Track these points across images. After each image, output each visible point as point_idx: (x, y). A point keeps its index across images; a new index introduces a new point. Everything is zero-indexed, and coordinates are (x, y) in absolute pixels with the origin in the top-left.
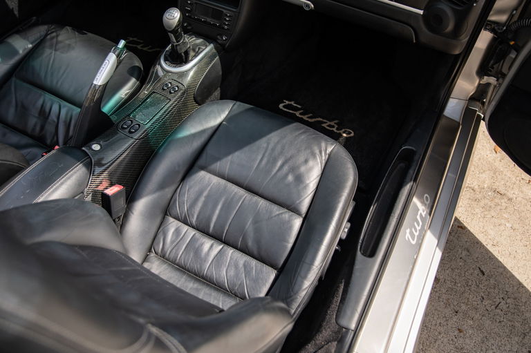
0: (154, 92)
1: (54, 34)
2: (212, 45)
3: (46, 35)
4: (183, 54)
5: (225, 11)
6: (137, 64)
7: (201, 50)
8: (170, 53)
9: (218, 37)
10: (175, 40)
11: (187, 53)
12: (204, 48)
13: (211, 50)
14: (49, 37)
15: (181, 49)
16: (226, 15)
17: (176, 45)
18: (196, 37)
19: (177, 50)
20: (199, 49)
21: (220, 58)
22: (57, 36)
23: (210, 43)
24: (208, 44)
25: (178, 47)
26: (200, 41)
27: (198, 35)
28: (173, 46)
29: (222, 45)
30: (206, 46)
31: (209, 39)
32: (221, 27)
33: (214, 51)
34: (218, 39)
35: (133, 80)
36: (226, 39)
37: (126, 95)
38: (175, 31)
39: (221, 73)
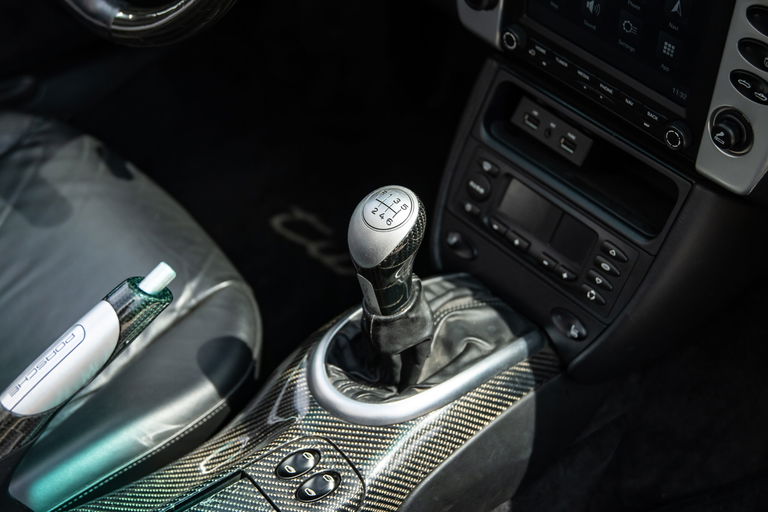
0: (244, 475)
1: (37, 152)
2: (521, 345)
3: (16, 147)
4: (396, 358)
5: (603, 234)
6: (243, 334)
7: (473, 354)
8: (358, 337)
9: (556, 320)
10: (374, 303)
11: (413, 357)
12: (487, 347)
13: (512, 362)
14: (18, 156)
15: (392, 339)
16: (605, 252)
17: (378, 323)
18: (475, 295)
19: (376, 337)
20: (469, 347)
21: (539, 398)
22: (44, 160)
23: (518, 334)
24: (508, 334)
25: (384, 332)
26: (485, 315)
27: (488, 290)
28: (365, 317)
29: (562, 354)
30: (499, 345)
31: (520, 315)
32: (574, 288)
33: (524, 366)
34: (552, 324)
35: (207, 390)
36: (581, 338)
37: (158, 438)
38: (380, 273)
39: (526, 454)
